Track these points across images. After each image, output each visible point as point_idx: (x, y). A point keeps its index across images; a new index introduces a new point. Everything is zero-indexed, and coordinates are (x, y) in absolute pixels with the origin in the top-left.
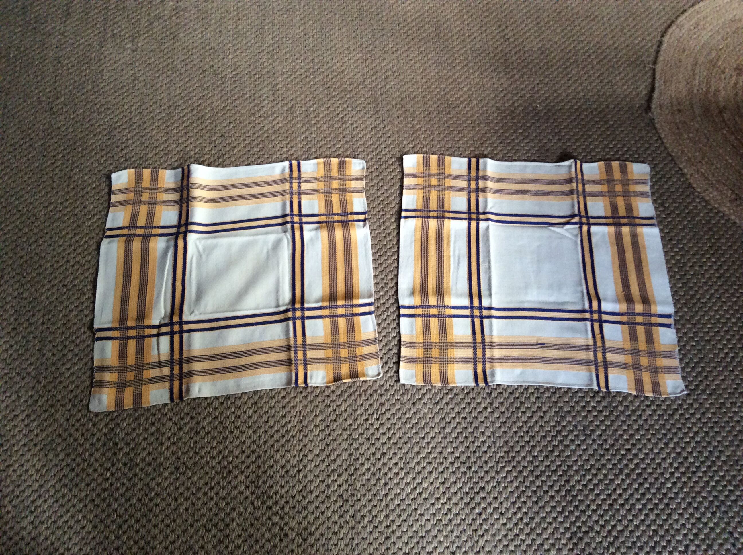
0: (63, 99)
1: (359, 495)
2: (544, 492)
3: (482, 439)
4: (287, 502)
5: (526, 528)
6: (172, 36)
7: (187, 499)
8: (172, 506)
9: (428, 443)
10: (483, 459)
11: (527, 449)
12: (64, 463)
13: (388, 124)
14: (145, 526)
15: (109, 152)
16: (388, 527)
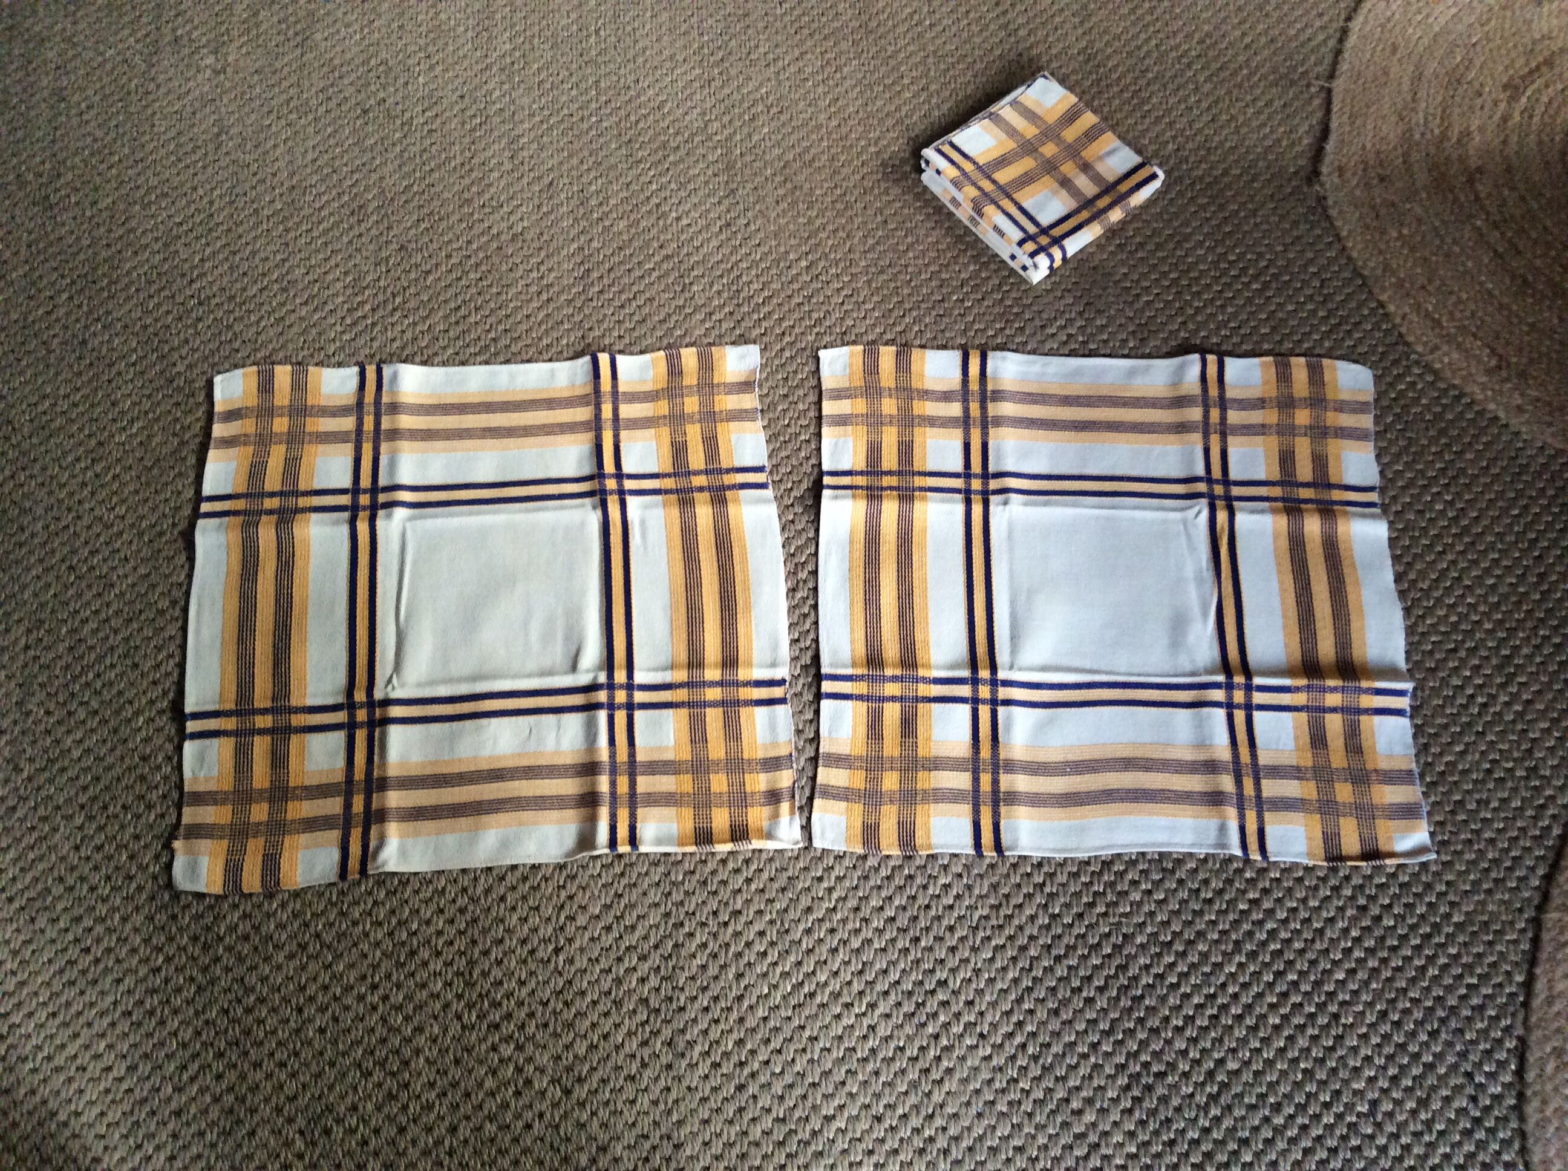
0: (70, 176)
1: (682, 1000)
2: (1073, 990)
3: (943, 881)
4: (531, 1015)
5: (1032, 1064)
6: (299, 39)
7: (323, 1009)
8: (292, 1024)
9: (830, 890)
10: (945, 922)
11: (1039, 899)
12: (70, 937)
13: (756, 217)
14: (235, 1066)
15: (163, 288)
16: (742, 1064)
